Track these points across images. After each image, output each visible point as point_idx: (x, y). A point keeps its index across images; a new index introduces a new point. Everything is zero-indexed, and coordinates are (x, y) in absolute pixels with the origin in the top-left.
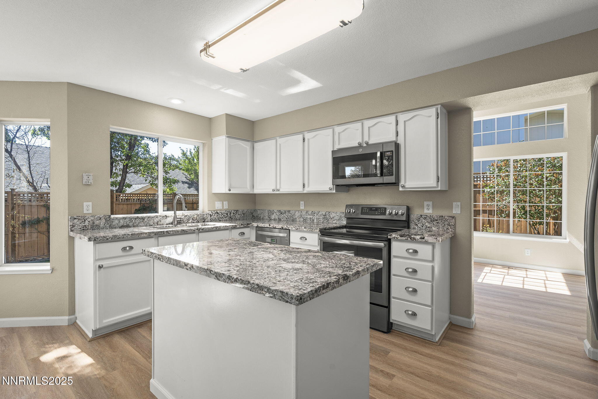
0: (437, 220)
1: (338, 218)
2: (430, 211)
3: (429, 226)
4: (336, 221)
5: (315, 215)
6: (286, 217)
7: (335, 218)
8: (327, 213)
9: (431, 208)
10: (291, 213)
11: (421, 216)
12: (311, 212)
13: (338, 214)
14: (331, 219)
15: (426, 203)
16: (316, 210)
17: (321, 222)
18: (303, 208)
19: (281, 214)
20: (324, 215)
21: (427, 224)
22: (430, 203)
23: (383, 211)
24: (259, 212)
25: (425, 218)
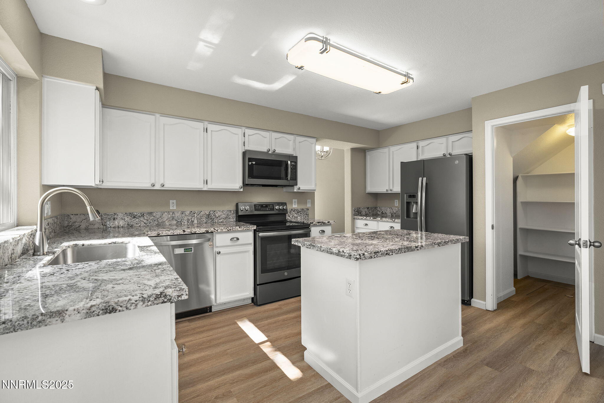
0: (300, 212)
1: (225, 217)
2: (296, 206)
3: (296, 216)
4: (222, 220)
5: (195, 215)
6: (145, 221)
7: (221, 217)
8: (211, 212)
9: (296, 203)
10: (155, 215)
11: (292, 209)
12: (189, 212)
13: (225, 213)
14: (216, 218)
15: (294, 200)
16: (196, 209)
17: (204, 222)
18: (175, 208)
19: (134, 217)
20: (207, 215)
21: (295, 215)
22: (296, 200)
23: (271, 207)
24: (74, 218)
25: (294, 211)
